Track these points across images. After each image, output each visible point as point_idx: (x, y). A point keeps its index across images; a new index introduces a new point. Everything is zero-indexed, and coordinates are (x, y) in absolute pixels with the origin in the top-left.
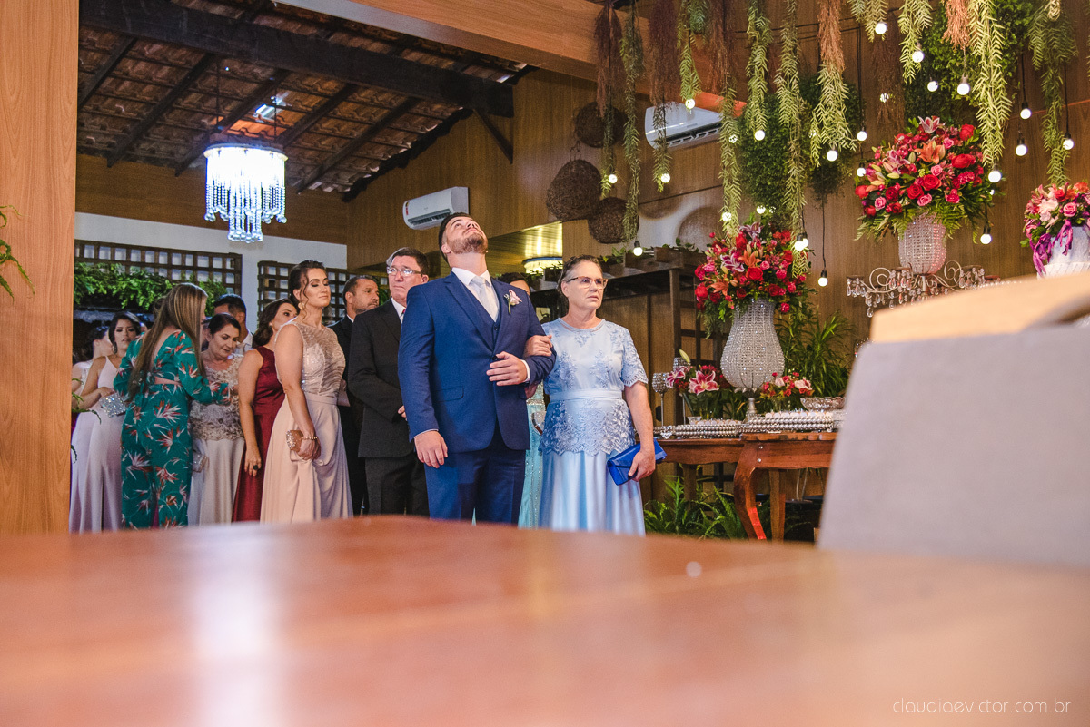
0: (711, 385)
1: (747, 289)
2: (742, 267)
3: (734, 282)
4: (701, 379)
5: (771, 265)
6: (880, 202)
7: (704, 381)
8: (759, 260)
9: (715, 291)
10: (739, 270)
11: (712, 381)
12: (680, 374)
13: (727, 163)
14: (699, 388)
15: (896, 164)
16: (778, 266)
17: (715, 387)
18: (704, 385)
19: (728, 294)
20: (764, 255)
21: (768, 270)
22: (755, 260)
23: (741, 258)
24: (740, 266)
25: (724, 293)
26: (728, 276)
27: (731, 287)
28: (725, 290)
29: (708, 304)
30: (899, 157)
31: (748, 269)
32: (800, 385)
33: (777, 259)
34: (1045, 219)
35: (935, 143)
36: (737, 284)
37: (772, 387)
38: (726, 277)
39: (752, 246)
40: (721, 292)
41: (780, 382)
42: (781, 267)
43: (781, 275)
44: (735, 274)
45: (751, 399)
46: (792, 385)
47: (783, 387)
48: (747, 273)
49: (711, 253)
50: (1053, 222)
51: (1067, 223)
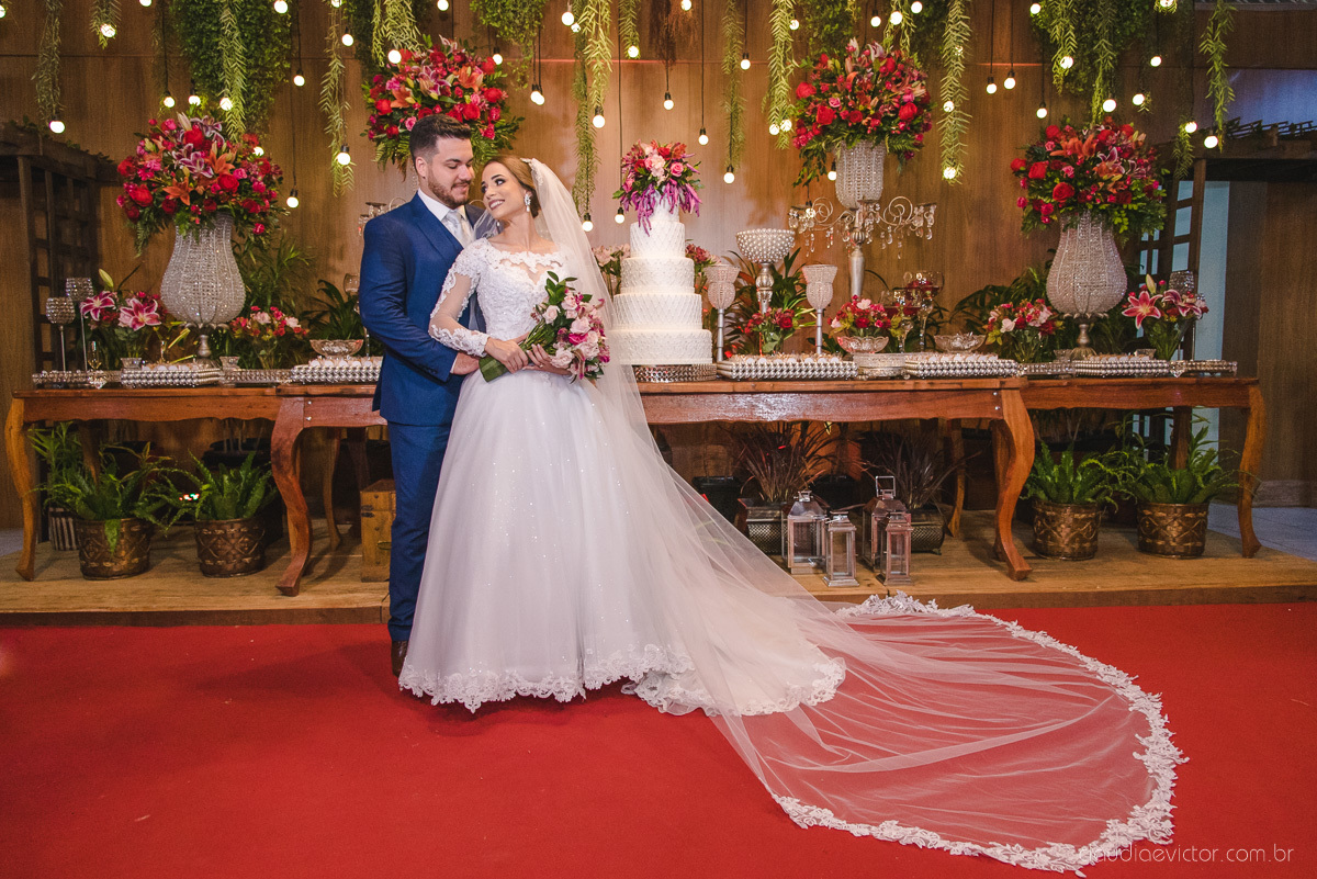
0: (154, 318)
1: (216, 200)
2: (211, 171)
3: (200, 189)
4: (138, 309)
5: (248, 173)
7: (142, 311)
8: (231, 166)
9: (171, 198)
10: (206, 175)
11: (153, 313)
12: (106, 302)
14: (136, 320)
15: (432, 82)
16: (256, 176)
17: (158, 320)
18: (144, 317)
19: (191, 201)
20: (239, 160)
21: (244, 179)
22: (225, 165)
23: (207, 160)
24: (206, 170)
25: (184, 201)
26: (191, 180)
27: (194, 196)
28: (186, 198)
29: (149, 212)
30: (436, 76)
31: (217, 175)
32: (292, 322)
33: (255, 168)
34: (658, 174)
35: (469, 69)
36: (204, 192)
37: (256, 325)
38: (187, 181)
39: (219, 147)
40: (178, 199)
41: (264, 318)
42: (260, 178)
43: (259, 189)
44: (198, 179)
45: (203, 336)
46: (283, 323)
47: (268, 324)
48: (216, 180)
49: (156, 146)
50: (663, 179)
51: (674, 182)
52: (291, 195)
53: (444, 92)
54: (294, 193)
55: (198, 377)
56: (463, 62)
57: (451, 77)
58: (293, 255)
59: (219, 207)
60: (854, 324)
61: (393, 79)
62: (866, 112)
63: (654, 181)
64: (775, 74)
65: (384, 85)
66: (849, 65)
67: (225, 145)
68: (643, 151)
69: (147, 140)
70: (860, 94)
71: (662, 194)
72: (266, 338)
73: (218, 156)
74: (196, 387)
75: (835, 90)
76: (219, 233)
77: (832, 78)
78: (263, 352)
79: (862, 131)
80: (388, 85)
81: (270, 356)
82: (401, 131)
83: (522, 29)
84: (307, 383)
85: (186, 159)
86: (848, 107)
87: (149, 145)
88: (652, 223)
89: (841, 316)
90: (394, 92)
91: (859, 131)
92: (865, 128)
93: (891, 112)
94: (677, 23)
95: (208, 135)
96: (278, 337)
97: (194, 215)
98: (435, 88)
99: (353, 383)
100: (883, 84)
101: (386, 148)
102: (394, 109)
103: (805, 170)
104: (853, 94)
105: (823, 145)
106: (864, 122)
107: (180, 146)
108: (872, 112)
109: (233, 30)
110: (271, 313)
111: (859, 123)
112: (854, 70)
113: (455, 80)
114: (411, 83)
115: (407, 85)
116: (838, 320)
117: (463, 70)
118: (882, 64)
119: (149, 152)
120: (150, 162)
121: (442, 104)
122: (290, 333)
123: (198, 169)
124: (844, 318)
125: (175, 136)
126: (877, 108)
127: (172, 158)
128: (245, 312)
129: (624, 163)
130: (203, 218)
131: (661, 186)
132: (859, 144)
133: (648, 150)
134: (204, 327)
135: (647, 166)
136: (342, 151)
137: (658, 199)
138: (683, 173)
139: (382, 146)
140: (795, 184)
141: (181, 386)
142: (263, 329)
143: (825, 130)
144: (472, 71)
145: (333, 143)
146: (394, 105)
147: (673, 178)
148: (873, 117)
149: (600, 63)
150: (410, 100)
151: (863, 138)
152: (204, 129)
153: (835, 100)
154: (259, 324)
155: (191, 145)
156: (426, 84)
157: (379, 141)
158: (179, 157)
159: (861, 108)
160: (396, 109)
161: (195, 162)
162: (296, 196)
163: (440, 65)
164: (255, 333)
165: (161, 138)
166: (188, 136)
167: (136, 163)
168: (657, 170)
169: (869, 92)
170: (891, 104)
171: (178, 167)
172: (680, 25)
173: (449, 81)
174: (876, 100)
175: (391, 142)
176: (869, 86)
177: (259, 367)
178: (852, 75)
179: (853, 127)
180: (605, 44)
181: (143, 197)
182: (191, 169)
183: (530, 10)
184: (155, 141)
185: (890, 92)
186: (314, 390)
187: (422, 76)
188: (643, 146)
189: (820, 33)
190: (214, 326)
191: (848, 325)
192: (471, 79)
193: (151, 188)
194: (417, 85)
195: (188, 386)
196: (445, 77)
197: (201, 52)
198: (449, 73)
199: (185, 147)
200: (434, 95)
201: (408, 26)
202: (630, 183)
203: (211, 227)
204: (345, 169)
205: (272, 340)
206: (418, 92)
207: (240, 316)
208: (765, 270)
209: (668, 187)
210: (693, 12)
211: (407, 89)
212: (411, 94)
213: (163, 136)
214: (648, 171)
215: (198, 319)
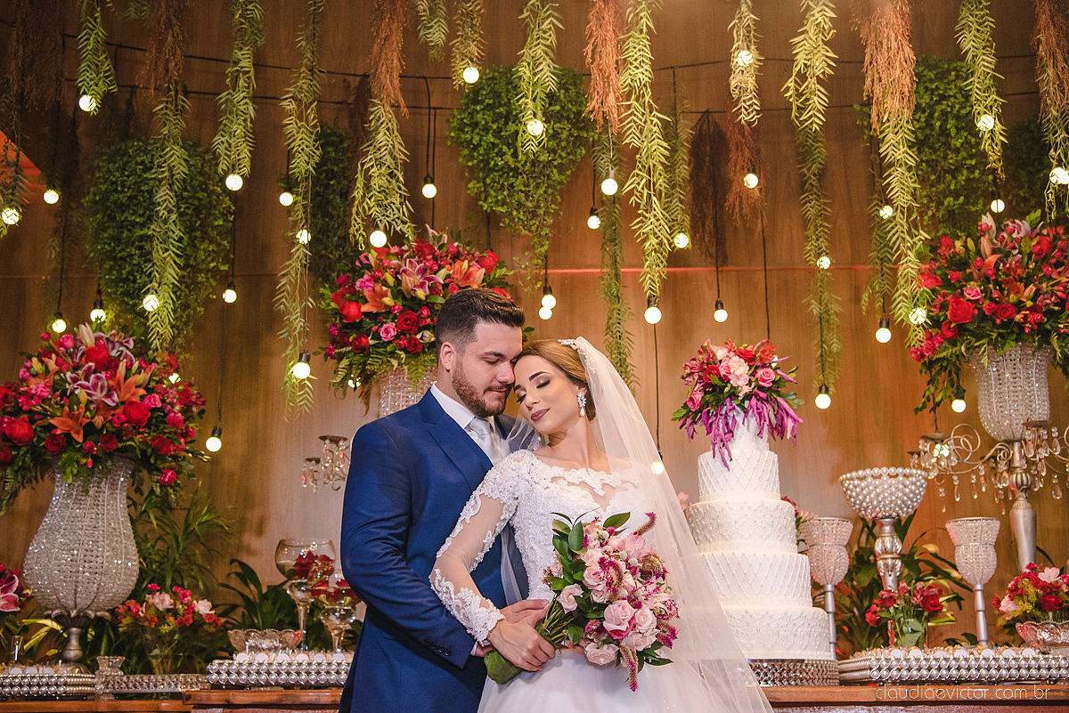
1: (118, 435)
2: (116, 398)
3: (99, 420)
5: (163, 401)
6: (390, 329)
8: (142, 392)
9: (58, 432)
10: (108, 401)
11: (10, 594)
13: (163, 213)
15: (418, 279)
16: (172, 405)
17: (16, 606)
19: (86, 438)
20: (153, 384)
21: (157, 409)
22: (133, 389)
23: (111, 383)
24: (109, 396)
25: (75, 436)
26: (87, 408)
27: (90, 429)
28: (78, 433)
29: (26, 453)
30: (423, 271)
31: (123, 403)
32: (203, 607)
33: (173, 396)
34: (740, 383)
35: (466, 263)
36: (103, 425)
37: (152, 611)
38: (82, 411)
39: (129, 367)
40: (68, 435)
41: (164, 601)
42: (177, 408)
43: (175, 423)
44: (98, 409)
45: (74, 629)
46: (191, 609)
47: (168, 610)
48: (119, 411)
49: (47, 367)
50: (747, 389)
51: (762, 395)
52: (213, 435)
53: (433, 291)
54: (217, 432)
55: (66, 684)
56: (457, 257)
57: (443, 272)
58: (205, 519)
59: (120, 445)
60: (1038, 606)
61: (366, 277)
62: (1019, 306)
63: (733, 395)
64: (898, 248)
65: (354, 285)
66: (985, 245)
67: (136, 364)
68: (714, 355)
69: (35, 360)
70: (1007, 283)
71: (746, 413)
72: (165, 629)
73: (126, 378)
74: (62, 699)
75: (970, 278)
76: (113, 485)
77: (962, 264)
78: (156, 652)
79: (1016, 329)
80: (358, 284)
81: (166, 657)
82: (371, 342)
83: (534, 215)
84: (229, 687)
85: (83, 382)
86: (992, 300)
87: (36, 365)
88: (732, 452)
89: (1017, 593)
90: (366, 293)
91: (1012, 331)
92: (1021, 326)
93: (1055, 304)
94: (741, 202)
95: (114, 353)
96: (182, 628)
97: (85, 456)
98: (422, 285)
99: (297, 685)
100: (1038, 269)
101: (351, 365)
102: (364, 313)
103: (932, 389)
104: (997, 283)
105: (963, 349)
106: (1018, 317)
107: (76, 368)
108: (1029, 304)
109: (170, 212)
110: (174, 595)
111: (1011, 320)
112: (994, 252)
113: (448, 276)
114: (391, 280)
115: (385, 283)
116: (1012, 598)
117: (457, 265)
118: (1034, 243)
119: (36, 375)
120: (36, 386)
121: (430, 306)
122: (199, 622)
123: (98, 395)
124: (1021, 596)
125: (71, 355)
126: (1034, 299)
127: (66, 381)
128: (137, 595)
129: (688, 371)
130: (96, 460)
131: (743, 401)
132: (1012, 348)
133: (721, 353)
134: (78, 616)
135: (723, 372)
136: (300, 360)
137: (739, 419)
138: (774, 382)
139: (345, 362)
140: (917, 410)
141: (40, 698)
142: (161, 617)
143: (961, 329)
144: (469, 267)
145: (288, 352)
146: (365, 308)
147: (761, 388)
148: (1030, 309)
149: (654, 241)
150: (388, 301)
151: (1016, 341)
152: (110, 346)
153: (973, 290)
154: (157, 609)
155: (92, 364)
156: (409, 281)
157: (340, 357)
158: (75, 380)
159: (1013, 298)
160: (367, 314)
161: (95, 387)
162: (219, 437)
163: (429, 257)
164: (151, 621)
165: (54, 356)
166: (89, 355)
167: (16, 390)
168: (738, 378)
169: (1021, 280)
170: (1053, 294)
171: (72, 393)
172: (745, 205)
173: (440, 277)
174: (1032, 289)
175: (357, 357)
176: (1019, 271)
177: (148, 670)
178: (992, 259)
179: (1003, 325)
180: (660, 216)
181: (22, 431)
182: (89, 394)
183: (545, 192)
184: (46, 360)
185: (1051, 278)
186: (240, 697)
187: (405, 271)
188: (713, 348)
189: (938, 209)
190: (91, 614)
191: (1028, 607)
192: (468, 276)
193: (32, 422)
194: (398, 282)
195: (49, 698)
196: (436, 273)
197: (118, 249)
198: (441, 267)
199: (85, 368)
200: (421, 294)
201: (397, 203)
202: (698, 397)
203: (106, 472)
204: (302, 385)
205: (172, 633)
206: (398, 293)
207: (128, 599)
208: (887, 528)
209: (754, 401)
210: (760, 190)
211: (384, 288)
212: (389, 294)
213: (57, 355)
214: (726, 380)
215: (71, 603)
